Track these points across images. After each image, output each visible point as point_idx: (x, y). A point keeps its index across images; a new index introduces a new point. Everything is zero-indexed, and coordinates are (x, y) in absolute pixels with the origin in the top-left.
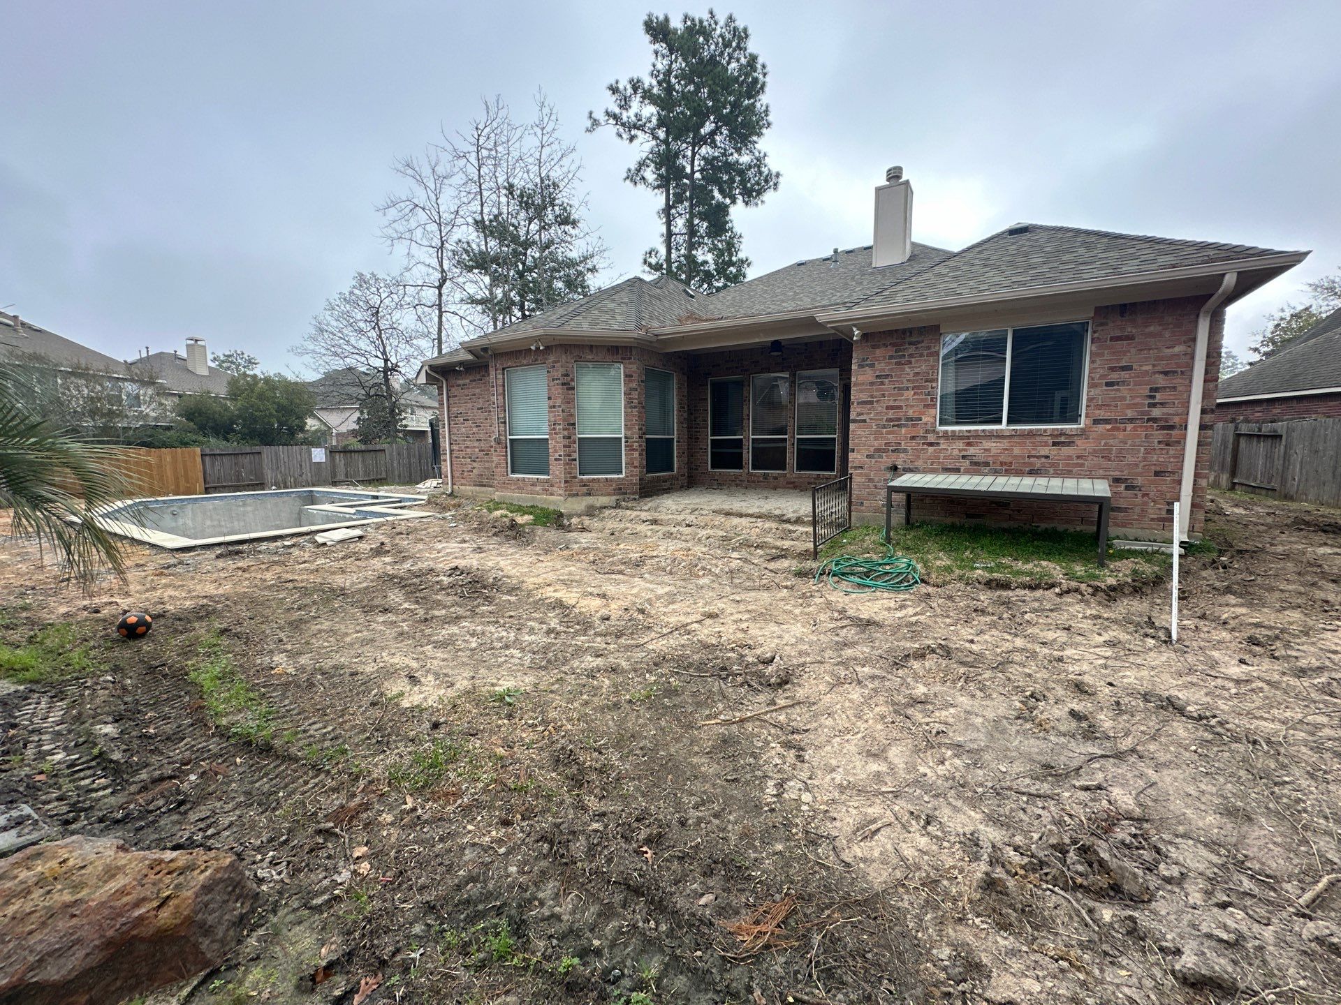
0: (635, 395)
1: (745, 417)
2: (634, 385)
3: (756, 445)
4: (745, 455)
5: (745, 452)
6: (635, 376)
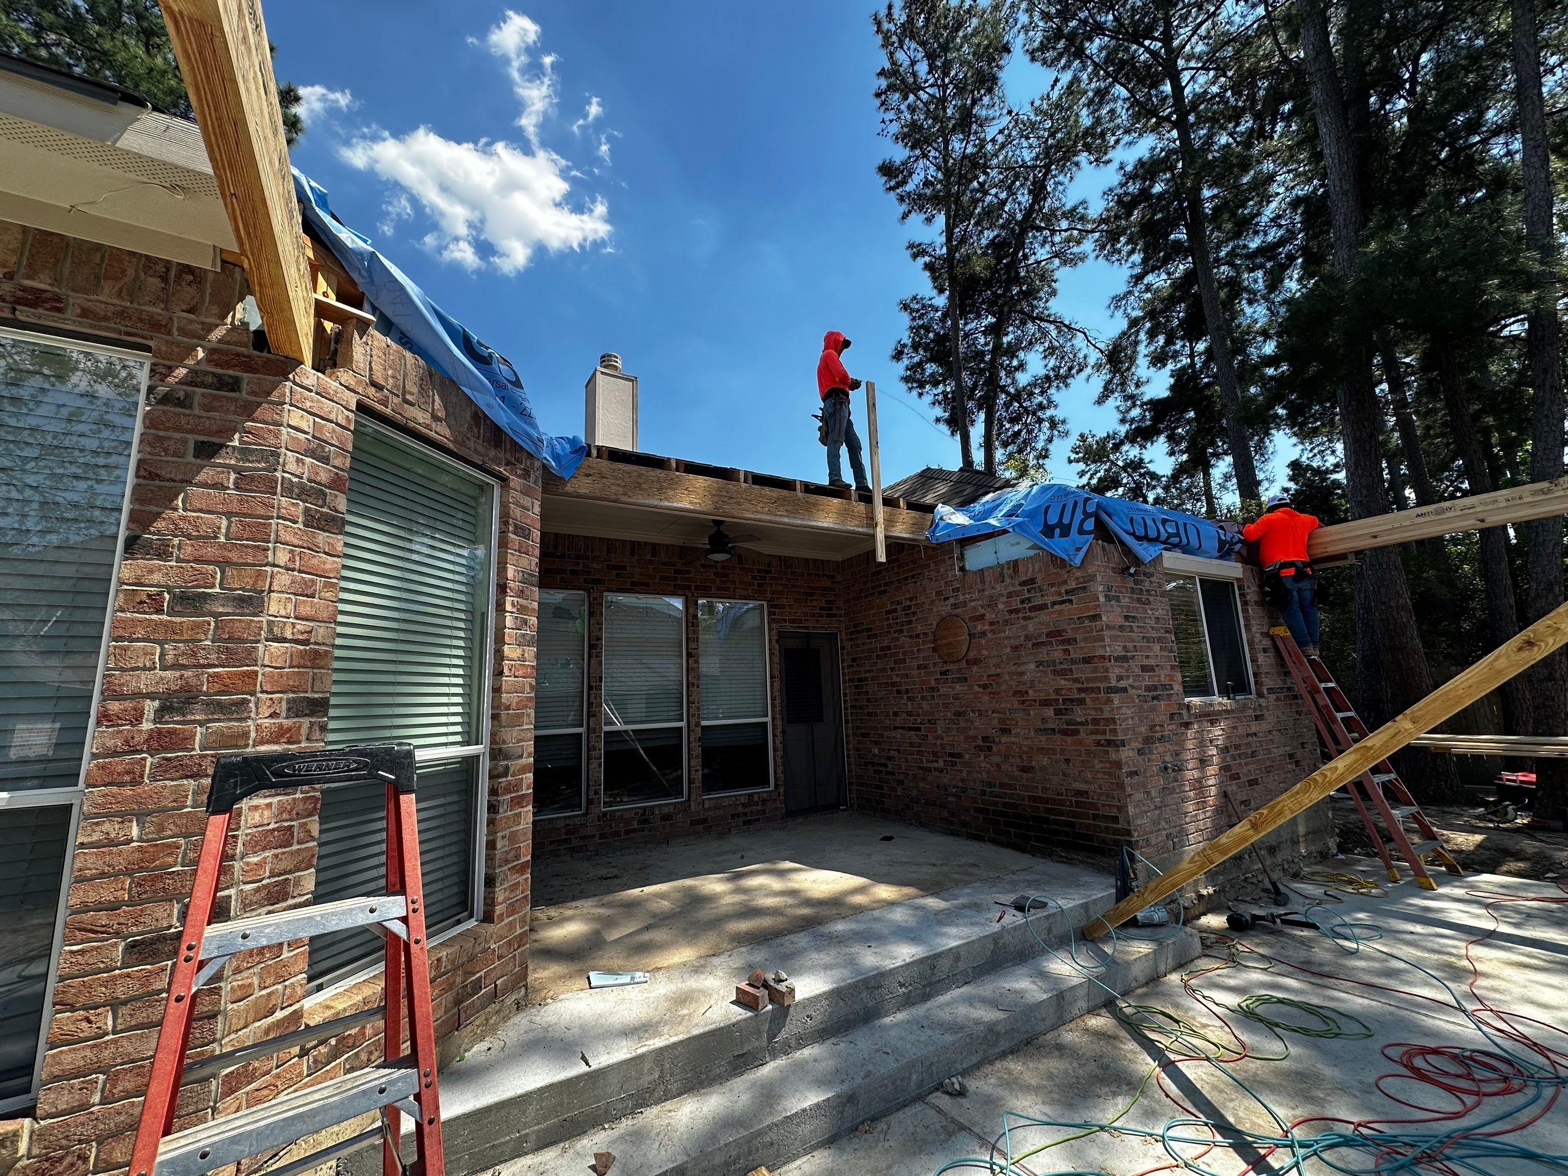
1: (595, 684)
3: (611, 747)
4: (594, 774)
5: (594, 764)
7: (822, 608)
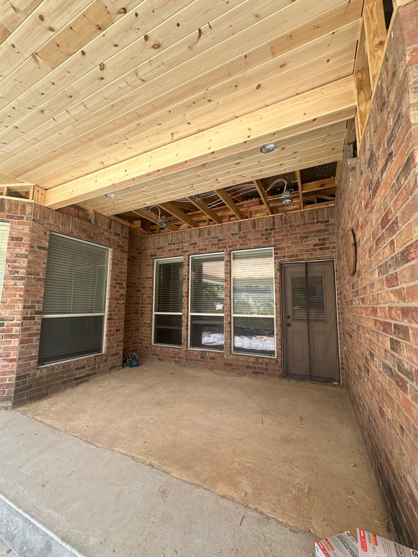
0: (23, 263)
1: (185, 295)
2: (23, 251)
3: (195, 322)
4: (184, 333)
5: (184, 328)
6: (26, 240)
7: (315, 245)
